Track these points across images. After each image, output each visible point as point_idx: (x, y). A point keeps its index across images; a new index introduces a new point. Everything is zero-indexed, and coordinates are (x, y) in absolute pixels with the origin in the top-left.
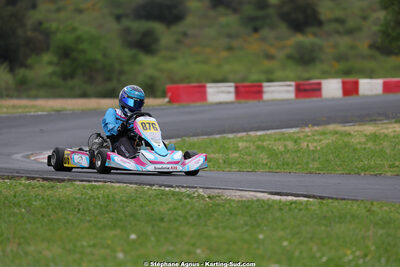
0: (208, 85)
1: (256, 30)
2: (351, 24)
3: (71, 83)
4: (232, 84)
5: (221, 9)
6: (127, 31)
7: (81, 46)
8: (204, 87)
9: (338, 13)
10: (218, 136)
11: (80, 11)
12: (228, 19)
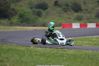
0: (73, 23)
1: (66, 12)
2: (89, 11)
3: (23, 24)
4: (79, 23)
5: (57, 6)
6: (34, 11)
7: (25, 14)
8: (72, 24)
9: (86, 8)
10: (84, 37)
11: (21, 6)
12: (59, 9)
